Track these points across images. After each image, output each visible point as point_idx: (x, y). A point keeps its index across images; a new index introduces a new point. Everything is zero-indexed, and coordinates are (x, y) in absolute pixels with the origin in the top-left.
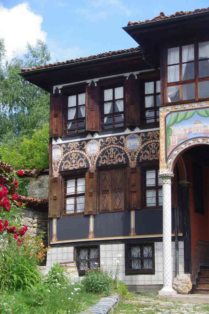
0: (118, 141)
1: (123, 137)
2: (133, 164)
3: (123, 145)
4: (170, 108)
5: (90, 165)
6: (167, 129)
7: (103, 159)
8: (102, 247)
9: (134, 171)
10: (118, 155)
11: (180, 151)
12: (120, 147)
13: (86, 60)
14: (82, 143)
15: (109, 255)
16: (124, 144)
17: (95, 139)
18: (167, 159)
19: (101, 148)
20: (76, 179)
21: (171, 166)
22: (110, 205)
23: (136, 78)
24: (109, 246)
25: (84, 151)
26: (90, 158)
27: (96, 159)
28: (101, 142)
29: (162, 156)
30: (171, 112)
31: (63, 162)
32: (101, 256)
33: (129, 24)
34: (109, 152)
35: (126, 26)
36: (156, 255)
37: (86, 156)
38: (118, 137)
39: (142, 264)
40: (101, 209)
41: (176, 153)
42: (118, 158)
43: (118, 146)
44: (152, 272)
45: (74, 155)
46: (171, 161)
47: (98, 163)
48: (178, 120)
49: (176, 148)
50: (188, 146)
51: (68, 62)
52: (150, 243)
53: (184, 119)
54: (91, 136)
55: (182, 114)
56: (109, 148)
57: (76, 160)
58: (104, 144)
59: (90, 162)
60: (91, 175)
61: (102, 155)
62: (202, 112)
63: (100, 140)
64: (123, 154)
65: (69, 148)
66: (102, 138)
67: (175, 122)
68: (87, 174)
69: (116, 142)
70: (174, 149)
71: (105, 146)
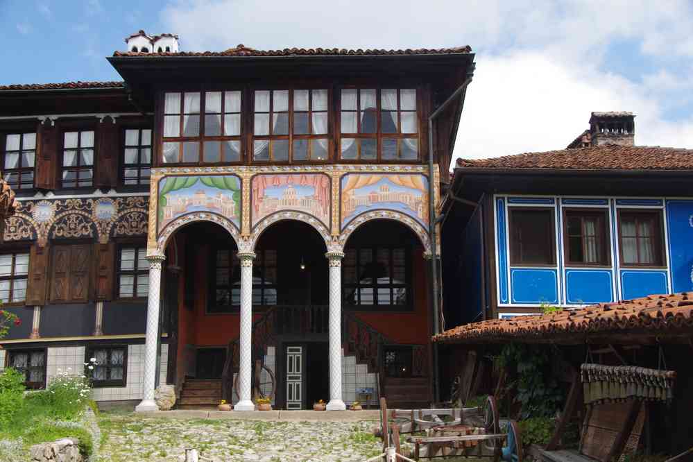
0: (83, 205)
1: (91, 201)
2: (104, 239)
3: (90, 212)
4: (165, 170)
5: (39, 236)
6: (160, 197)
7: (59, 229)
8: (51, 351)
9: (105, 248)
10: (83, 224)
11: (176, 227)
12: (86, 214)
14: (28, 204)
15: (60, 361)
16: (91, 211)
17: (48, 200)
18: (158, 237)
19: (57, 213)
20: (14, 254)
21: (163, 247)
22: (66, 293)
23: (114, 122)
24: (61, 350)
25: (30, 215)
26: (39, 226)
27: (49, 227)
28: (58, 205)
29: (152, 232)
30: (166, 176)
32: (48, 363)
33: (115, 55)
34: (69, 219)
36: (129, 361)
37: (33, 222)
38: (84, 200)
39: (109, 373)
40: (52, 298)
41: (171, 229)
42: (82, 229)
43: (83, 213)
44: (122, 383)
45: (13, 220)
46: (163, 239)
47: (50, 234)
48: (175, 188)
49: (171, 223)
50: (186, 222)
51: (12, 87)
52: (123, 346)
53: (183, 186)
54: (41, 195)
55: (180, 180)
56: (70, 214)
57: (15, 227)
58: (61, 208)
59: (38, 232)
60: (40, 251)
61: (57, 224)
62: (207, 179)
63: (56, 202)
64: (90, 224)
66: (59, 200)
67: (171, 189)
68: (33, 249)
69: (80, 206)
70: (169, 224)
71: (62, 211)
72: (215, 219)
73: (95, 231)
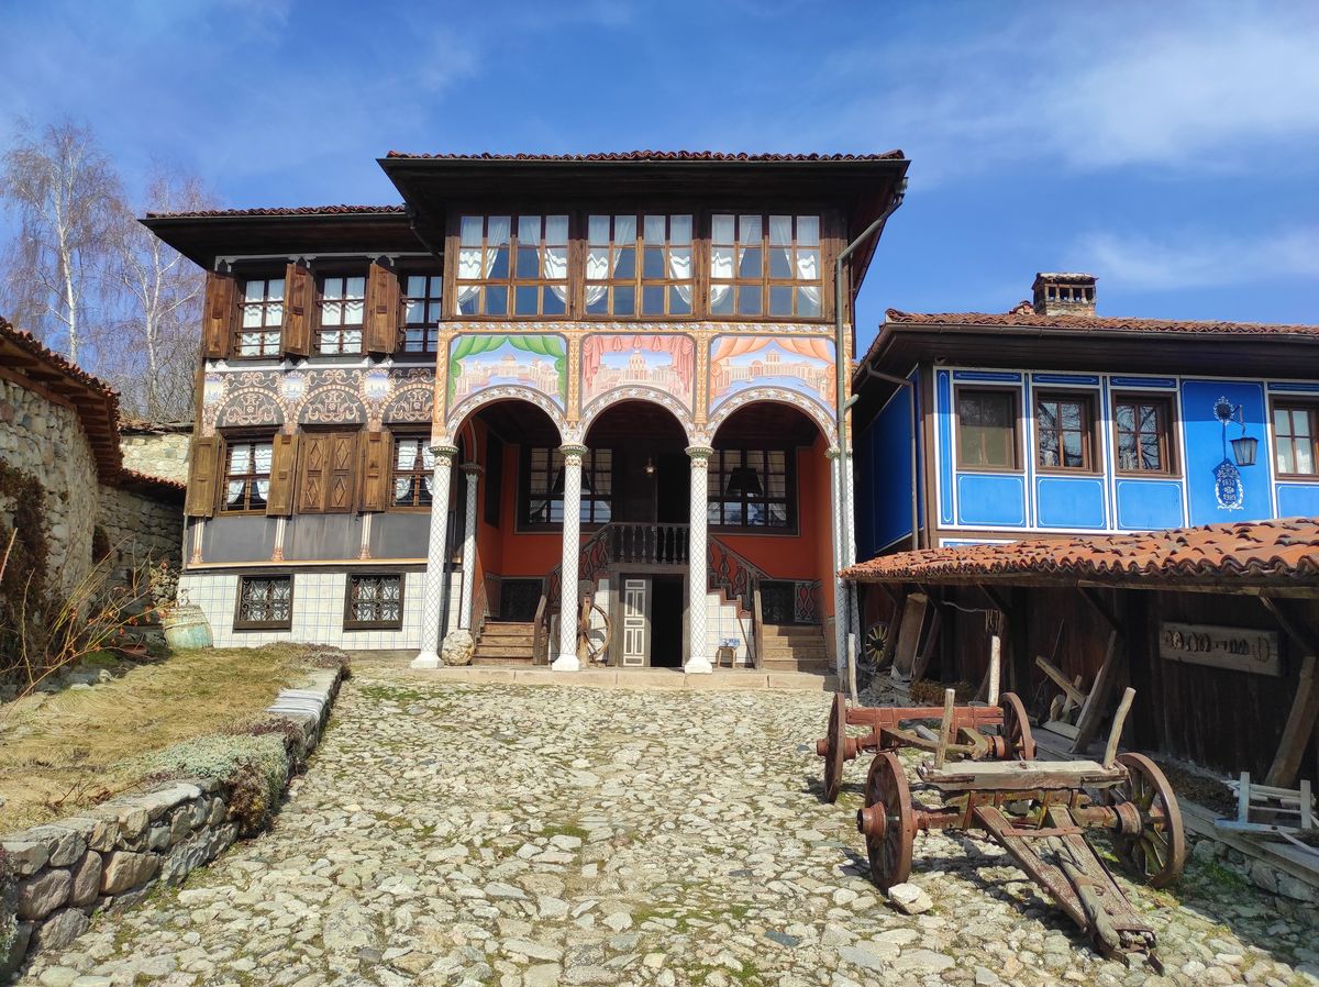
0: (347, 379)
1: (359, 373)
2: (374, 426)
3: (357, 389)
4: (457, 325)
5: (286, 419)
6: (451, 365)
7: (314, 411)
8: (299, 578)
9: (376, 438)
10: (346, 405)
11: (474, 406)
12: (352, 391)
13: (291, 213)
14: (271, 376)
15: (312, 594)
16: (359, 386)
17: (300, 371)
18: (447, 419)
19: (311, 389)
20: (253, 444)
21: (453, 434)
22: (322, 497)
23: (392, 264)
24: (313, 577)
25: (275, 390)
26: (286, 406)
27: (300, 408)
28: (313, 379)
29: (439, 414)
30: (460, 334)
31: (226, 408)
32: (295, 595)
33: (390, 155)
34: (328, 397)
35: (384, 157)
36: (406, 595)
37: (278, 401)
38: (348, 371)
39: (379, 613)
40: (302, 507)
41: (466, 410)
42: (345, 411)
43: (347, 389)
44: (396, 626)
45: (251, 398)
46: (455, 423)
48: (473, 351)
49: (466, 400)
50: (488, 399)
51: (252, 212)
52: (395, 576)
53: (484, 349)
54: (291, 363)
55: (481, 340)
56: (328, 391)
57: (255, 407)
58: (317, 382)
59: (285, 414)
60: (287, 439)
61: (312, 403)
62: (518, 339)
63: (311, 373)
64: (356, 405)
65: (243, 383)
66: (314, 370)
67: (467, 353)
68: (278, 438)
69: (343, 380)
70: (463, 402)
71: (318, 386)
72: (529, 397)
73: (363, 413)
